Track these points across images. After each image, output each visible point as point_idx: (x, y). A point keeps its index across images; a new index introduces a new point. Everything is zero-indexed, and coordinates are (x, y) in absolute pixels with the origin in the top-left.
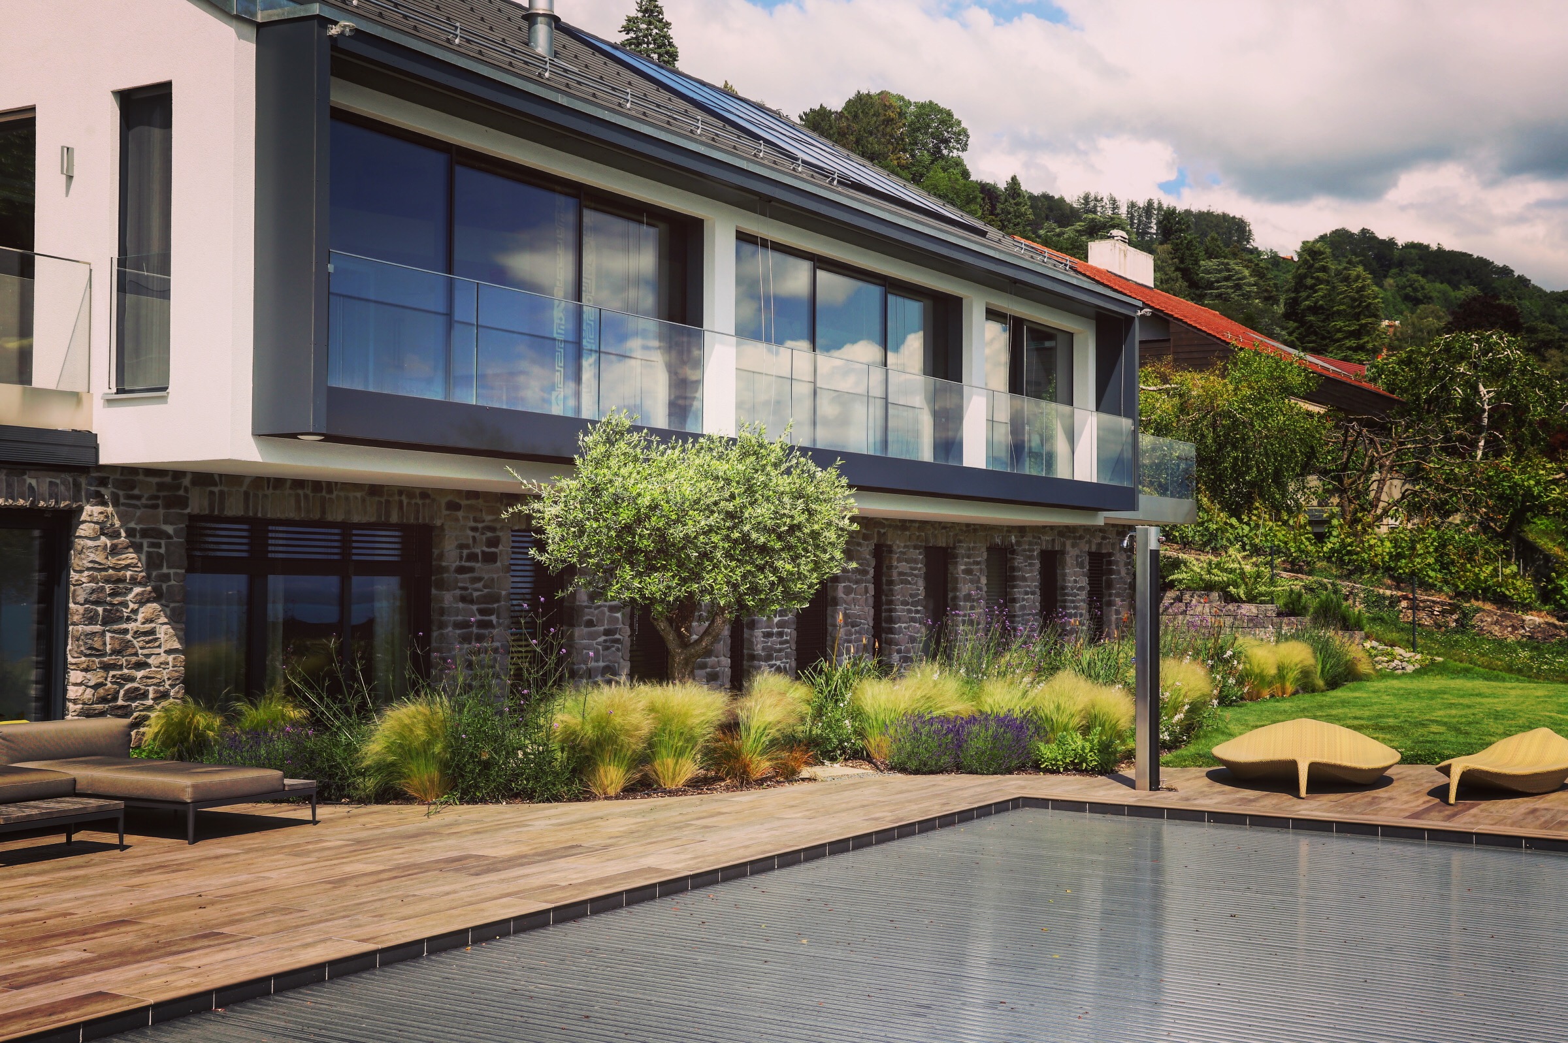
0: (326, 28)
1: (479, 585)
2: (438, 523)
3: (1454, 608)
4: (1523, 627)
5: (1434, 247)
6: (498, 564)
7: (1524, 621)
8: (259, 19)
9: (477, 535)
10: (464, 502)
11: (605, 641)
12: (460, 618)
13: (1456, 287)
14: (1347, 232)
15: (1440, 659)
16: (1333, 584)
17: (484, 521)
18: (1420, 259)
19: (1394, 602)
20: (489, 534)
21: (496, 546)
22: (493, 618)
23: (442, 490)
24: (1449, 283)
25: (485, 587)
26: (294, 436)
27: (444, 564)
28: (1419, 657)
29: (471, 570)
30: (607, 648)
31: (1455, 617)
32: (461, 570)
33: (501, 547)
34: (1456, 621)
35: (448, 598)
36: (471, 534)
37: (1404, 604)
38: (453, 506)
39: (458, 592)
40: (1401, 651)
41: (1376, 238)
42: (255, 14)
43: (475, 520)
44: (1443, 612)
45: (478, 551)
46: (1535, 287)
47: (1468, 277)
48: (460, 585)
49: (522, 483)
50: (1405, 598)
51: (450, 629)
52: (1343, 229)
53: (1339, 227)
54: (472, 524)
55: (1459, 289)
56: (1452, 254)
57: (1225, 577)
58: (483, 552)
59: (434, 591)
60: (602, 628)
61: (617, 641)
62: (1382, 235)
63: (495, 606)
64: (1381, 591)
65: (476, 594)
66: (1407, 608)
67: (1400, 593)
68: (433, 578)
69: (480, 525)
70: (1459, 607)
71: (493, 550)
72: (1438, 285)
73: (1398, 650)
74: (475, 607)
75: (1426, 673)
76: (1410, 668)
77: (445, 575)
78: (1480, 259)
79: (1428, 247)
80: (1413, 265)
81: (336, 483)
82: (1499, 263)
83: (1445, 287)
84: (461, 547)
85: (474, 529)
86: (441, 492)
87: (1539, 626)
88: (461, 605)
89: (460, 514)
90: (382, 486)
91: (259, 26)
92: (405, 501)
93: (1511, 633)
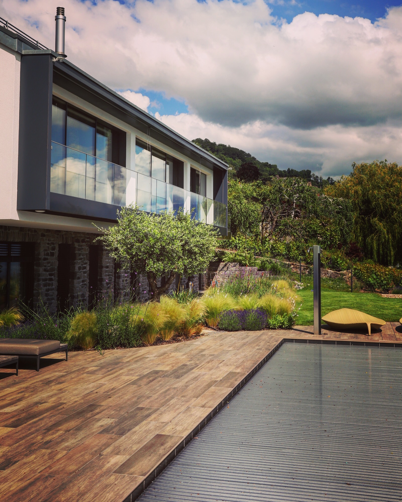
0: (52, 59)
1: (49, 265)
2: (39, 241)
3: (308, 268)
4: (328, 274)
5: (227, 146)
6: (55, 257)
7: (328, 272)
8: (23, 52)
9: (49, 246)
10: (46, 234)
11: (82, 284)
12: (44, 277)
13: (234, 159)
14: (201, 139)
15: (309, 285)
16: (270, 260)
17: (51, 241)
18: (223, 150)
19: (289, 266)
20: (52, 246)
21: (54, 250)
22: (53, 277)
23: (40, 229)
24: (232, 158)
25: (51, 265)
26: (34, 211)
27: (40, 257)
28: (302, 284)
29: (47, 259)
30: (82, 287)
31: (308, 270)
32: (45, 259)
33: (55, 250)
34: (308, 272)
35: (41, 269)
36: (47, 245)
37: (292, 266)
38: (43, 235)
39: (44, 268)
40: (297, 282)
41: (210, 142)
42: (22, 51)
43: (49, 240)
44: (304, 269)
45: (49, 252)
46: (257, 161)
47: (238, 156)
48: (44, 265)
49: (98, 229)
50: (293, 264)
51: (41, 281)
52: (200, 138)
53: (198, 138)
54: (48, 242)
55: (235, 160)
56: (233, 148)
57: (241, 258)
58: (51, 252)
59: (35, 267)
60: (81, 280)
61: (85, 284)
62: (212, 141)
63: (53, 272)
64: (285, 262)
65: (48, 268)
66: (293, 268)
67: (291, 263)
68: (35, 262)
69: (50, 242)
70: (309, 267)
71: (53, 251)
72: (229, 158)
73: (296, 282)
74: (48, 273)
75: (306, 289)
76: (301, 288)
77: (40, 261)
78: (241, 151)
79: (226, 146)
80: (221, 151)
81: (11, 227)
82: (247, 152)
83: (231, 159)
84: (45, 250)
85: (48, 244)
86: (40, 230)
87: (333, 273)
88: (44, 272)
89: (45, 238)
90: (24, 228)
91: (22, 56)
92: (30, 233)
93: (325, 275)
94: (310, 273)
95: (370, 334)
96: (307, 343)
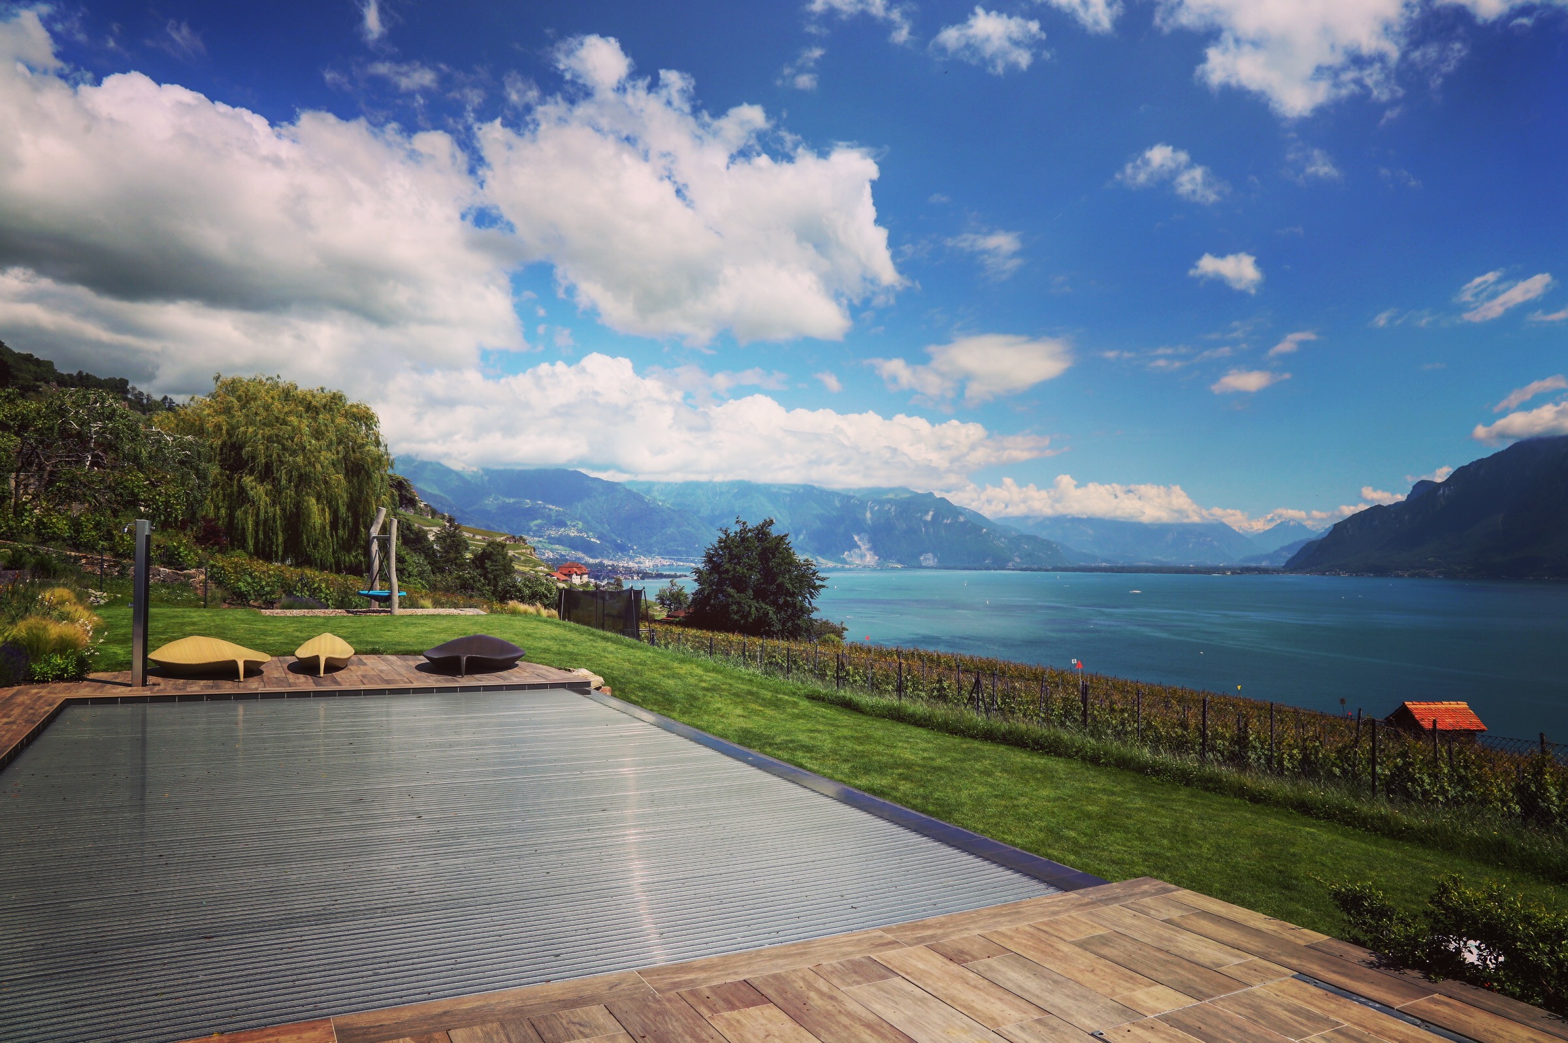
3: (117, 564)
7: (162, 571)
15: (120, 595)
19: (77, 559)
28: (105, 594)
31: (117, 569)
37: (84, 561)
44: (110, 566)
50: (85, 557)
64: (68, 553)
66: (86, 563)
67: (81, 554)
70: (120, 563)
73: (91, 590)
75: (115, 604)
87: (169, 574)
94: (122, 574)
95: (242, 679)
96: (117, 703)
